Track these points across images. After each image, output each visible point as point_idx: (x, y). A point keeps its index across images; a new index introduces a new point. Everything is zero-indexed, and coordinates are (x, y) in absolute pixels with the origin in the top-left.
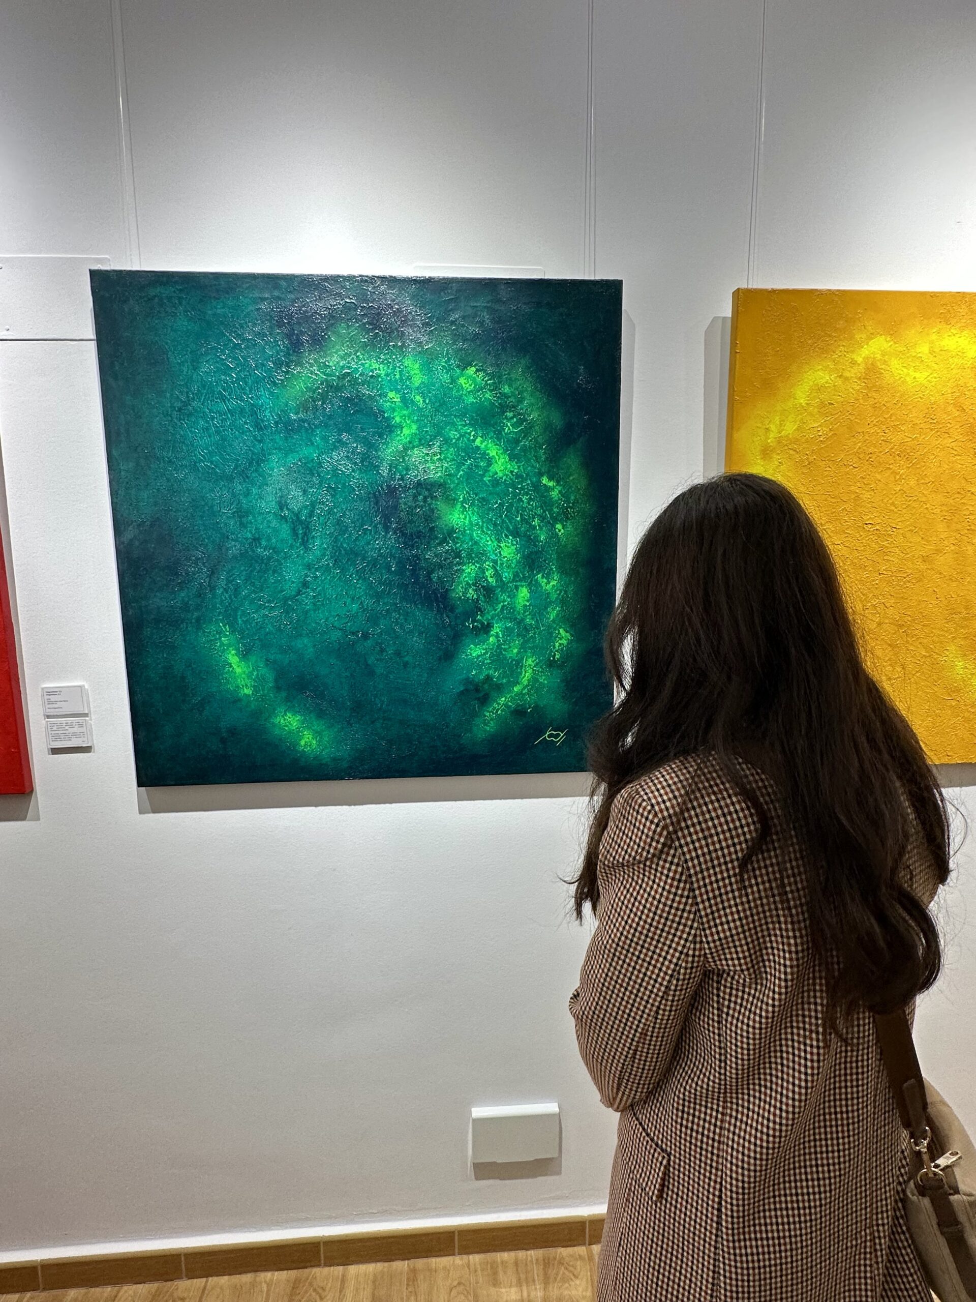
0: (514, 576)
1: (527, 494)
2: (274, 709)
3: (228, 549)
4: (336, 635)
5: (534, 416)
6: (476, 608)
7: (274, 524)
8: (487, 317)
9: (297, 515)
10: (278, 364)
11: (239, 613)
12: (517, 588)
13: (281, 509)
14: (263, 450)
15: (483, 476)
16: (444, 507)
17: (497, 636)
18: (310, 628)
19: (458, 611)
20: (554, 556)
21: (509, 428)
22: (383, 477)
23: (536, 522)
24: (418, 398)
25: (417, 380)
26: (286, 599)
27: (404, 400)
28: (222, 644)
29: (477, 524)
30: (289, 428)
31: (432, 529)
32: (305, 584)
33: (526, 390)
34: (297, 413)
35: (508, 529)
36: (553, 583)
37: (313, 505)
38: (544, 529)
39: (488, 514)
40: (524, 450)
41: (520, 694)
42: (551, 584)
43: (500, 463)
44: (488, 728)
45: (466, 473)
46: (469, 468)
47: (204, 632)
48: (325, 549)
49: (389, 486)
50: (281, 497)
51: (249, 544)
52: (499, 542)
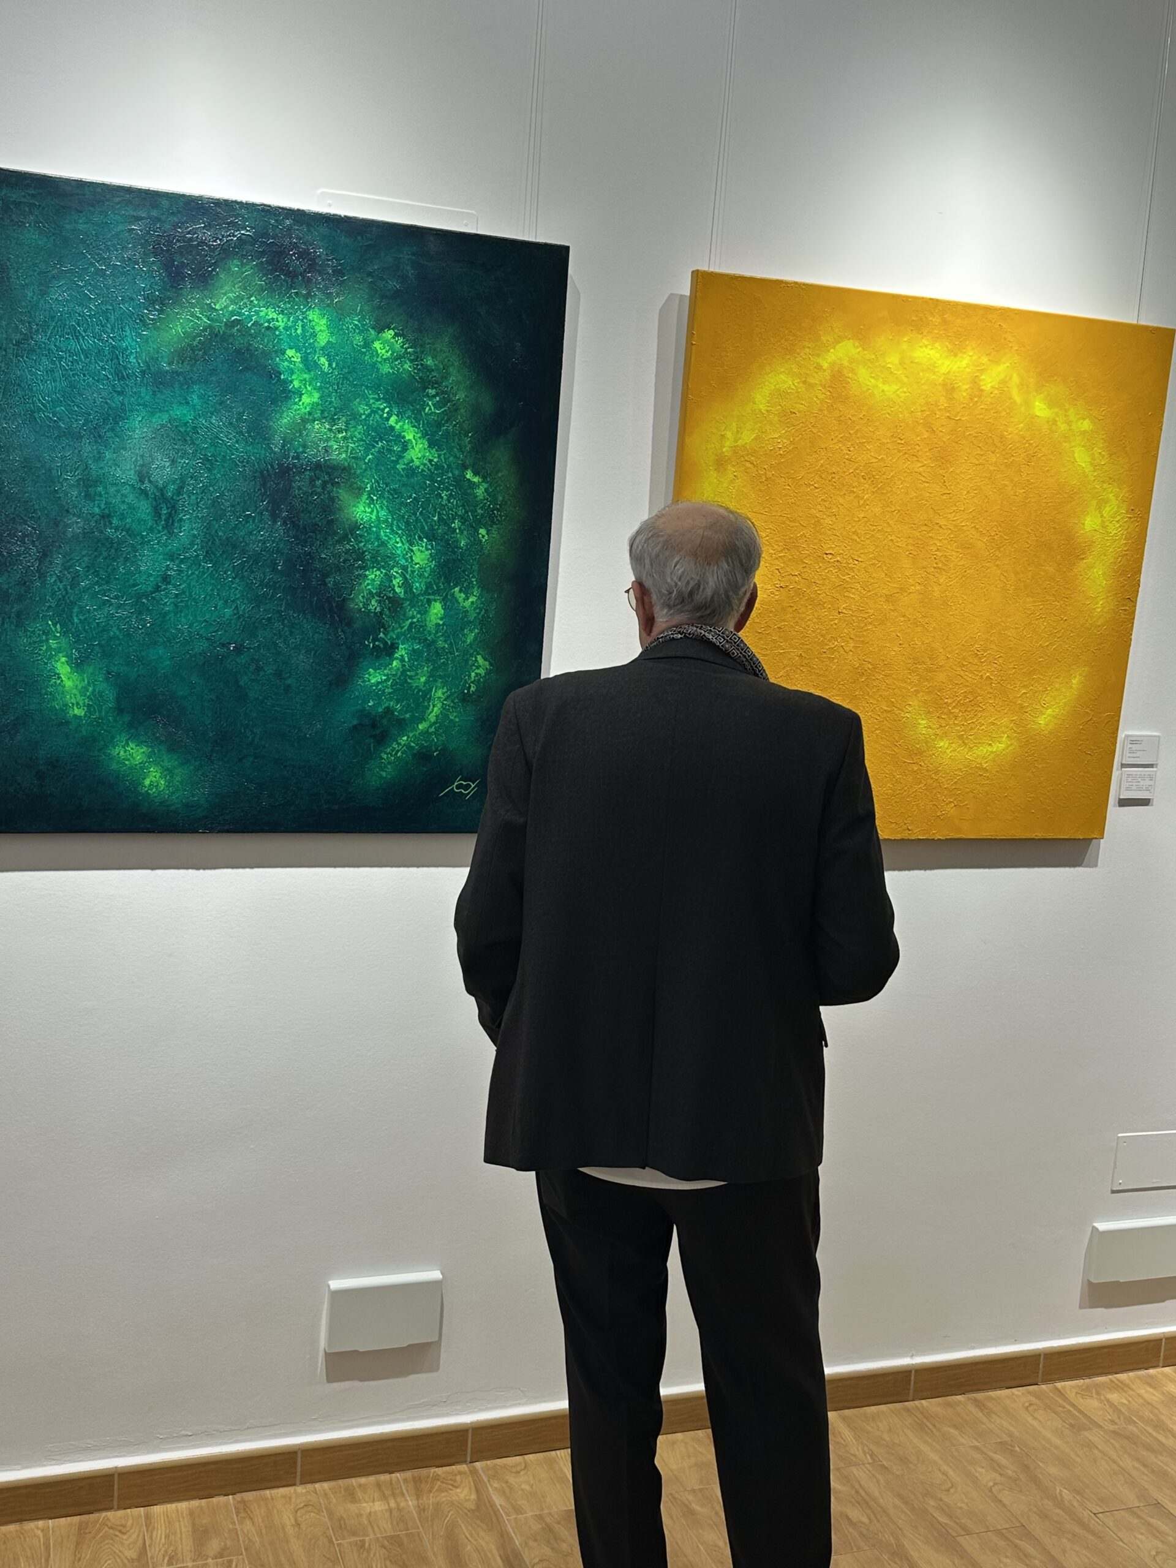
0: (427, 588)
1: (447, 489)
2: (113, 737)
3: (66, 526)
4: (201, 646)
5: (461, 396)
6: (378, 624)
7: (131, 498)
8: (410, 272)
9: (162, 490)
10: (151, 301)
11: (76, 610)
12: (429, 602)
13: (142, 481)
14: (123, 404)
15: (397, 462)
16: (346, 496)
17: (402, 660)
18: (168, 634)
19: (357, 625)
20: (475, 567)
21: (430, 407)
22: (275, 453)
23: (456, 524)
24: (323, 361)
25: (323, 339)
26: (139, 596)
27: (305, 360)
28: (49, 648)
29: (386, 521)
30: (159, 380)
31: (331, 522)
32: (166, 579)
33: (453, 365)
34: (170, 364)
35: (422, 528)
36: (472, 599)
37: (183, 479)
38: (465, 533)
39: (399, 510)
40: (447, 434)
41: (426, 732)
42: (469, 601)
43: (417, 450)
44: (384, 774)
45: (375, 458)
46: (379, 452)
47: (26, 631)
48: (194, 536)
49: (280, 465)
50: (142, 466)
51: (96, 522)
52: (411, 544)
